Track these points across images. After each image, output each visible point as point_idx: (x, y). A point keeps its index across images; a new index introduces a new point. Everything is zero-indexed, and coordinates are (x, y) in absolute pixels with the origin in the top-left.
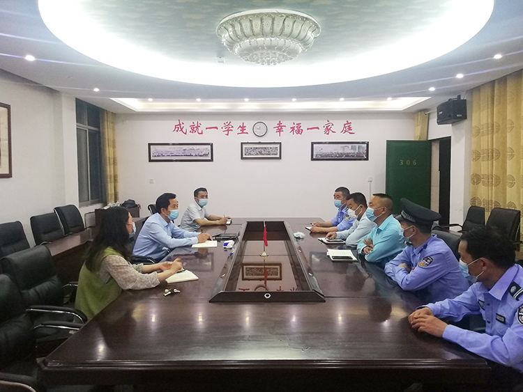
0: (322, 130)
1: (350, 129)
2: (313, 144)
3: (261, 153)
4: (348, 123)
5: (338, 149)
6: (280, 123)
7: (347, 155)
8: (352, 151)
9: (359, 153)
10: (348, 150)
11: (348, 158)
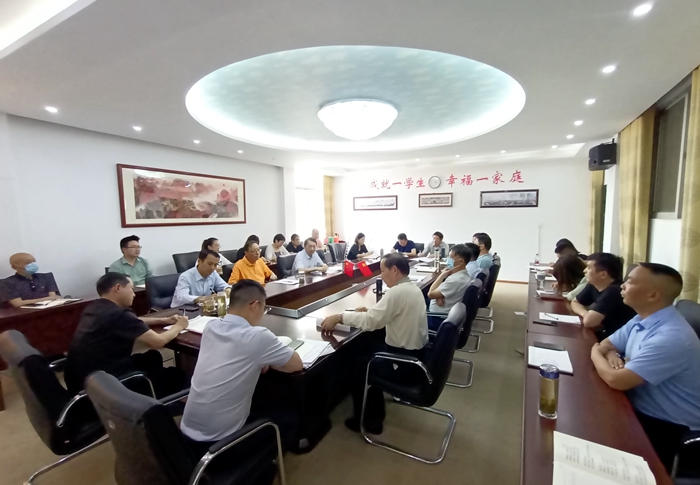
0: (491, 180)
1: (519, 178)
2: (482, 192)
3: (435, 202)
4: (517, 172)
5: (507, 197)
6: (452, 176)
7: (515, 202)
8: (521, 199)
9: (528, 201)
10: (517, 197)
11: (516, 205)
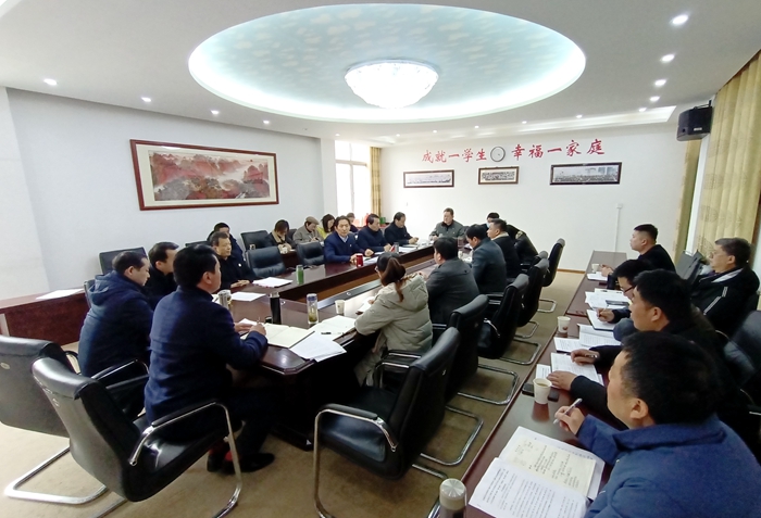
0: (565, 151)
1: (599, 148)
2: (553, 167)
3: (497, 178)
4: (597, 142)
5: (582, 172)
6: (519, 146)
7: (593, 177)
8: (600, 174)
9: (608, 176)
10: (595, 172)
11: (593, 182)
